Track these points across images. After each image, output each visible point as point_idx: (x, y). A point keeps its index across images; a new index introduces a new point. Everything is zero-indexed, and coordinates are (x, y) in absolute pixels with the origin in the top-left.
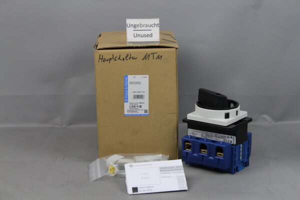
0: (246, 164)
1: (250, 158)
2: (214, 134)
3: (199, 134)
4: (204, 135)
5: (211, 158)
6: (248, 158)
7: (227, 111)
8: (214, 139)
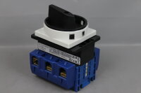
0: (92, 79)
1: (97, 72)
2: (61, 52)
3: (47, 49)
4: (52, 51)
5: (55, 76)
6: (94, 73)
7: (72, 33)
8: (60, 56)
